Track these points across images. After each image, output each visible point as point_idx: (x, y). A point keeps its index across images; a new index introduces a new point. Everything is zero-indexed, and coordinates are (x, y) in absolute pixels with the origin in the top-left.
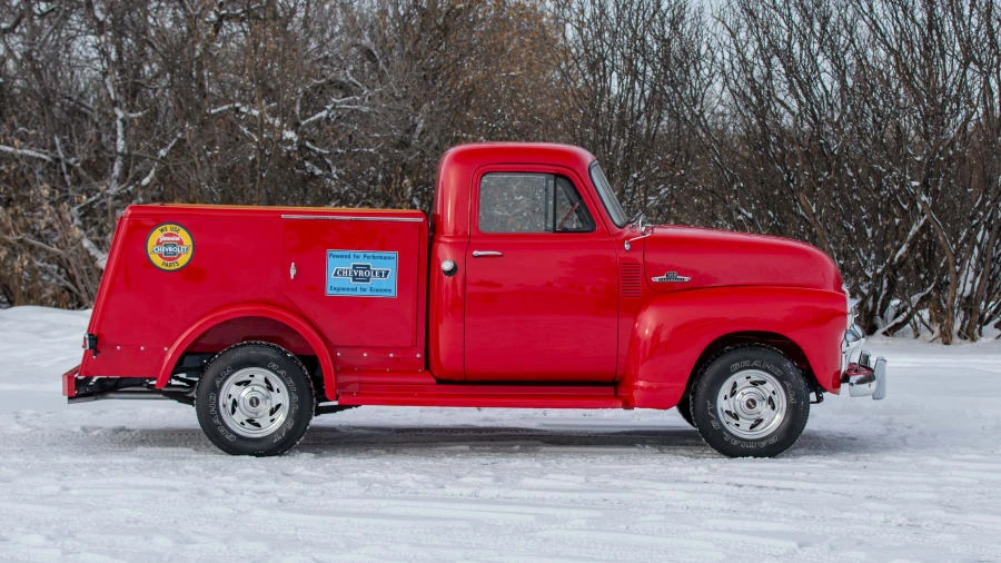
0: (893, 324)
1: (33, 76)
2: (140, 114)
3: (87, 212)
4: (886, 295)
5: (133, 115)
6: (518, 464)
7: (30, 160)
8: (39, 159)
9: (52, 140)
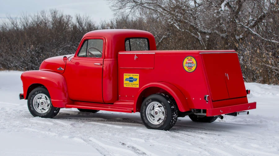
6: (109, 126)
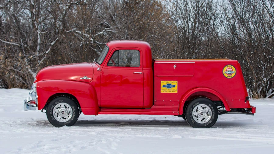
0: (271, 94)
1: (15, 21)
2: (45, 32)
3: (30, 61)
4: (269, 86)
5: (43, 33)
7: (14, 46)
8: (16, 45)
9: (20, 40)
